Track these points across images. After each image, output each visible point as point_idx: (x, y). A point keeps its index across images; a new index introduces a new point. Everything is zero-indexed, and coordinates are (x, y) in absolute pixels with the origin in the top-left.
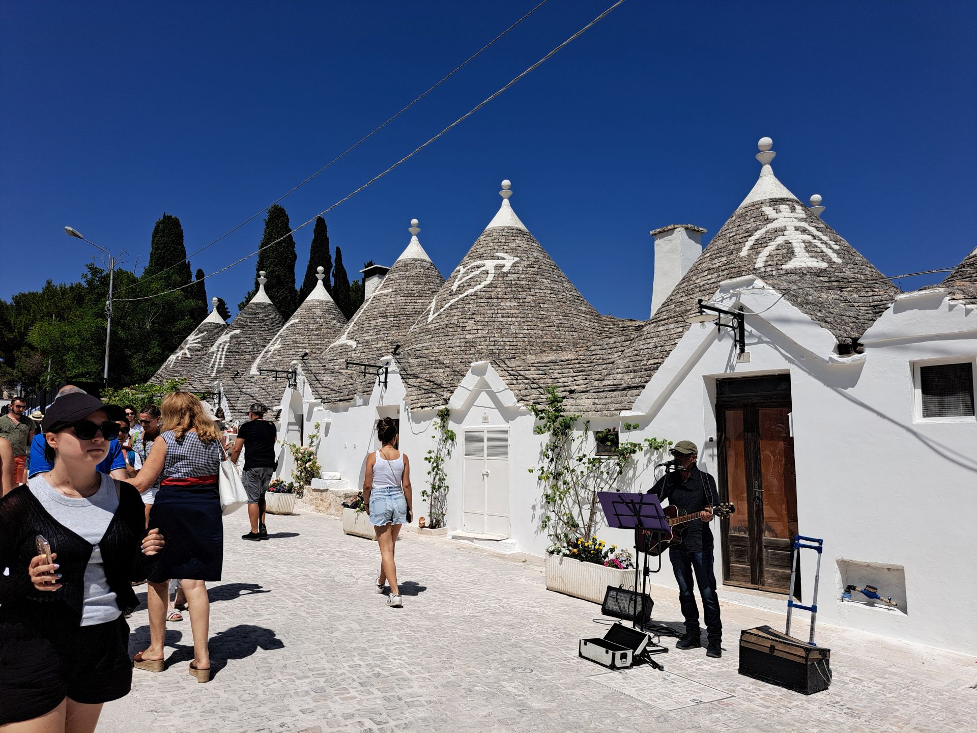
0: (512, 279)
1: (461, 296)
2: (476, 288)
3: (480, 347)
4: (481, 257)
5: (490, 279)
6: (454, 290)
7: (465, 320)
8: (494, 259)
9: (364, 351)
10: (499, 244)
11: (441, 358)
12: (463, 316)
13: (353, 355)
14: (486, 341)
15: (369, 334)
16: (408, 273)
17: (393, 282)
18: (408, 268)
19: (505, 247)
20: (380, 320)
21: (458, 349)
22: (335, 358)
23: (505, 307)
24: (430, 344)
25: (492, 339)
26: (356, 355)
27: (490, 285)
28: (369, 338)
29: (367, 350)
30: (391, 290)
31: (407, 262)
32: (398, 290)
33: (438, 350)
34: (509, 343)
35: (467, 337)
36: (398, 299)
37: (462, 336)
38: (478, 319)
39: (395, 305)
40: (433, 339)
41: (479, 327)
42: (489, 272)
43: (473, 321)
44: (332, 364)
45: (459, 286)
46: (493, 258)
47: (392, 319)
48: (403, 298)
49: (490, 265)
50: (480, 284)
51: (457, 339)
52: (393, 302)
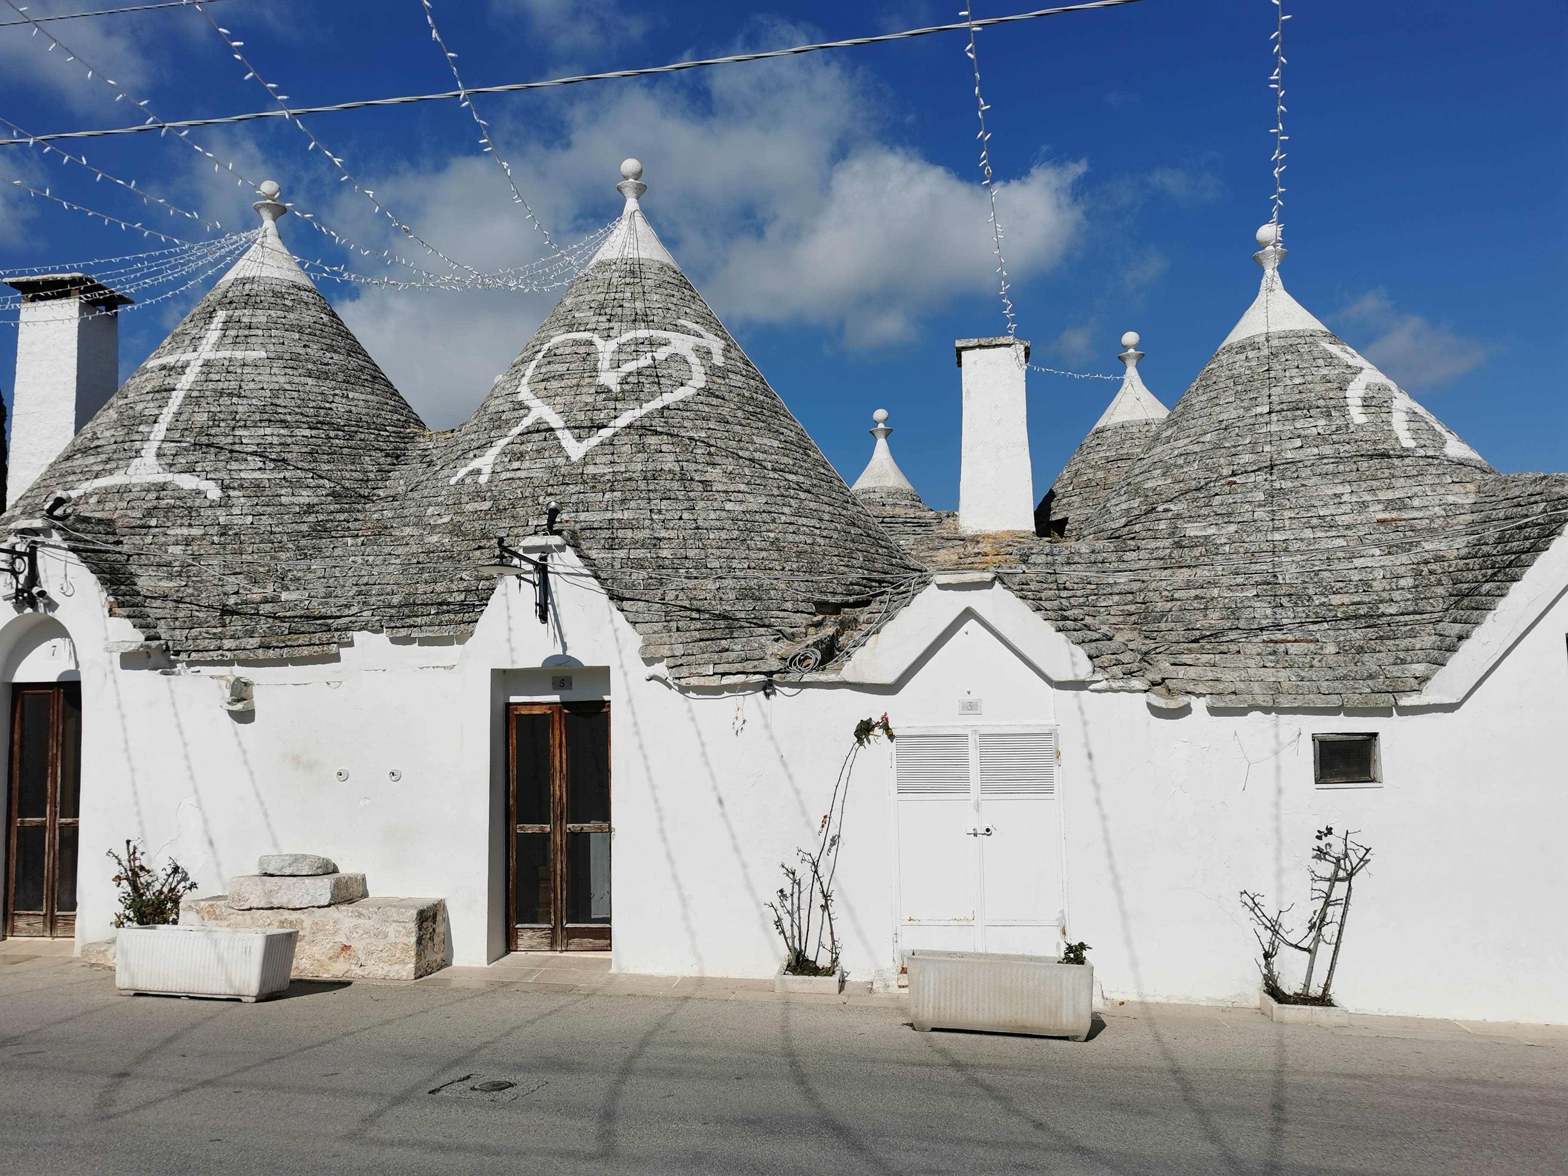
0: (739, 385)
1: (648, 407)
2: (681, 393)
3: (772, 535)
4: (642, 319)
5: (699, 380)
6: (616, 388)
7: (700, 467)
8: (678, 331)
9: (259, 509)
10: (674, 300)
11: (691, 553)
12: (689, 456)
13: (222, 520)
14: (774, 521)
15: (252, 465)
16: (291, 316)
17: (260, 332)
18: (287, 302)
19: (688, 310)
20: (268, 431)
21: (724, 535)
22: (153, 522)
23: (767, 448)
24: (627, 515)
25: (783, 518)
26: (237, 521)
27: (708, 392)
28: (257, 475)
29: (269, 510)
30: (263, 354)
31: (278, 289)
32: (287, 356)
33: (672, 534)
34: (818, 532)
35: (729, 506)
36: (296, 380)
37: (715, 504)
38: (730, 468)
39: (295, 394)
40: (633, 504)
41: (743, 487)
42: (689, 359)
43: (718, 470)
44: (149, 539)
45: (624, 381)
46: (677, 328)
47: (307, 433)
48: (310, 381)
49: (682, 345)
50: (682, 385)
51: (706, 509)
52: (287, 387)
